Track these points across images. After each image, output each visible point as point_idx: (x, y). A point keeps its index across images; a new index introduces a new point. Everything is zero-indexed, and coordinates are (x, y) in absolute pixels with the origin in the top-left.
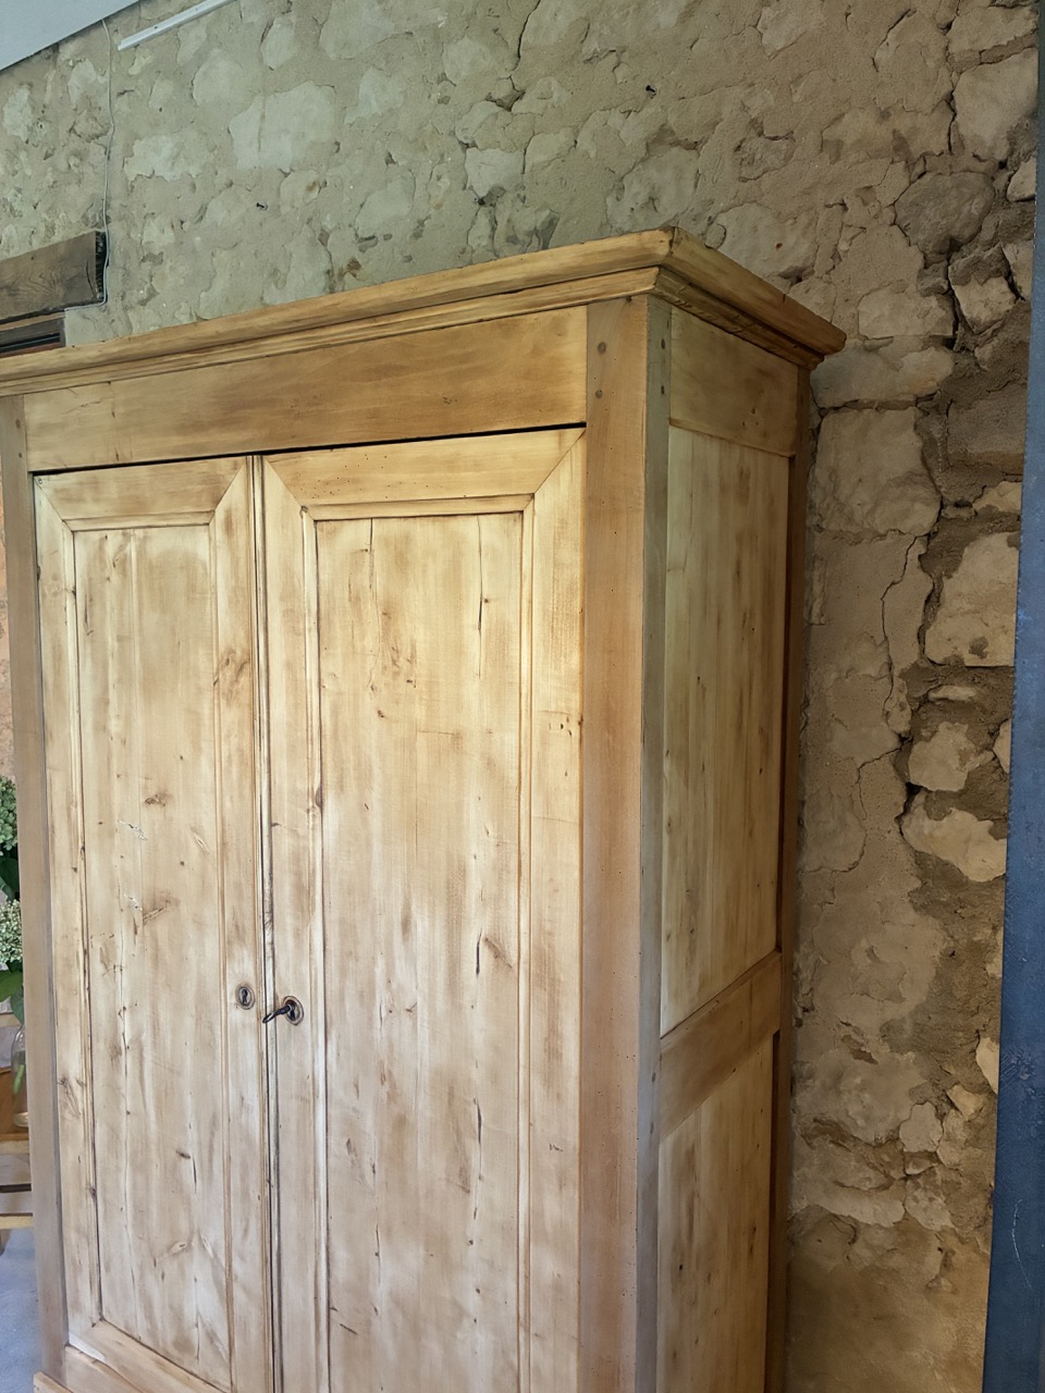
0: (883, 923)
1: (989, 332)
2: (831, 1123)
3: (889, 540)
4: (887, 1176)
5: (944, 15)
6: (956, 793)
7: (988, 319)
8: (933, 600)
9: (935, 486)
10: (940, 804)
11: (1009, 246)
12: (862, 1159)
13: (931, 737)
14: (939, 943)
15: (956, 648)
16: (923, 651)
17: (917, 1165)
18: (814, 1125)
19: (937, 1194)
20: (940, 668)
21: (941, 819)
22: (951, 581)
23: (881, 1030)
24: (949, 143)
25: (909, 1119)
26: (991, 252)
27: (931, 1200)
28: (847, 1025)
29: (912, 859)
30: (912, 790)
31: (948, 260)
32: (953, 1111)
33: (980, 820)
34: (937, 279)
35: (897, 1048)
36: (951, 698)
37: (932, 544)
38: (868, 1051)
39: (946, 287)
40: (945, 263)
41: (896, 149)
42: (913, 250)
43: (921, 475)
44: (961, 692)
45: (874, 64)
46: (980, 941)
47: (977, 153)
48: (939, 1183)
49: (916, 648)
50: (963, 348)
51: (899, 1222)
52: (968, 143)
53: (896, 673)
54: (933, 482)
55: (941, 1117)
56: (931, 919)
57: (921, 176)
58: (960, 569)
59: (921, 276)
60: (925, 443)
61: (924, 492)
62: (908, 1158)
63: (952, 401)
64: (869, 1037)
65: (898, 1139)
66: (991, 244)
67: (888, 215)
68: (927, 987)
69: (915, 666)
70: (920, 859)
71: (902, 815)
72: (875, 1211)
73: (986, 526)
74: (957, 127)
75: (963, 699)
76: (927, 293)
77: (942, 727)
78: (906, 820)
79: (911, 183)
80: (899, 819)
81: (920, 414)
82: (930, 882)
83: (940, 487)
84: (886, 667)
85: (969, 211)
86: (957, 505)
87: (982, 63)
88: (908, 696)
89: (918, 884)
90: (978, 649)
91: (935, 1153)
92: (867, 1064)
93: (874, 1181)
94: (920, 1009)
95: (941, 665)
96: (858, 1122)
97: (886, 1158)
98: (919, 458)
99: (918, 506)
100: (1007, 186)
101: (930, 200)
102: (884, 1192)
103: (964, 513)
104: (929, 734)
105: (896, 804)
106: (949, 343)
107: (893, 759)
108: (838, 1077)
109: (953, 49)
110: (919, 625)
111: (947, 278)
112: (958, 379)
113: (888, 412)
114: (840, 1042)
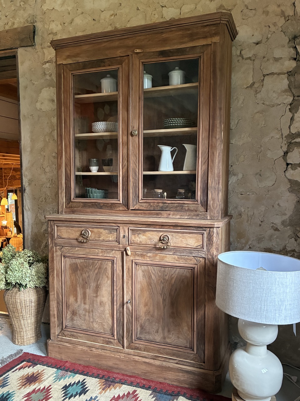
0: (281, 197)
2: (268, 248)
3: (281, 105)
6: (298, 164)
8: (292, 119)
9: (292, 92)
10: (295, 167)
13: (292, 151)
14: (295, 199)
15: (298, 129)
16: (290, 131)
18: (264, 250)
21: (295, 170)
22: (297, 114)
23: (281, 222)
24: (294, 13)
25: (288, 243)
28: (273, 223)
29: (288, 181)
30: (288, 164)
32: (299, 238)
34: (292, 44)
35: (285, 226)
36: (297, 141)
37: (292, 106)
38: (278, 229)
39: (295, 46)
40: (294, 40)
41: (282, 14)
42: (287, 37)
43: (288, 90)
44: (299, 139)
49: (288, 130)
50: (298, 60)
52: (298, 13)
53: (284, 137)
55: (296, 240)
56: (293, 194)
57: (287, 21)
58: (299, 111)
59: (288, 43)
60: (290, 82)
61: (289, 94)
62: (288, 253)
63: (296, 72)
64: (278, 225)
65: (286, 248)
67: (280, 29)
69: (288, 135)
70: (290, 180)
71: (286, 170)
74: (296, 9)
76: (289, 47)
77: (295, 148)
78: (286, 172)
80: (284, 172)
81: (288, 76)
82: (292, 185)
83: (294, 92)
84: (281, 135)
86: (298, 96)
88: (287, 142)
89: (290, 186)
91: (295, 249)
92: (278, 232)
94: (291, 216)
95: (294, 134)
98: (288, 86)
99: (289, 97)
101: (290, 26)
103: (299, 98)
105: (284, 168)
106: (295, 59)
107: (283, 157)
108: (271, 237)
110: (289, 125)
111: (295, 44)
112: (298, 67)
113: (281, 75)
114: (271, 228)
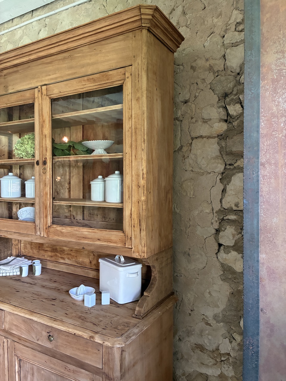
0: (213, 284)
1: (236, 118)
2: (200, 345)
3: (211, 174)
4: (216, 361)
5: (222, 33)
6: (231, 246)
7: (236, 115)
8: (224, 191)
9: (224, 159)
10: (228, 249)
11: (241, 95)
12: (209, 355)
13: (225, 230)
14: (229, 290)
15: (231, 205)
16: (222, 205)
17: (224, 357)
18: (195, 346)
19: (230, 366)
20: (227, 210)
21: (228, 254)
22: (229, 186)
23: (213, 316)
24: (224, 68)
25: (222, 343)
26: (236, 97)
27: (229, 367)
28: (204, 315)
29: (221, 265)
30: (220, 245)
31: (225, 98)
32: (234, 340)
33: (239, 254)
34: (222, 104)
35: (218, 322)
36: (230, 219)
37: (223, 175)
38: (210, 323)
39: (224, 106)
41: (210, 69)
42: (216, 95)
43: (220, 157)
44: (232, 217)
45: (204, 46)
46: (240, 289)
47: (232, 71)
48: (231, 362)
49: (220, 205)
50: (230, 122)
51: (220, 375)
52: (229, 68)
53: (214, 212)
54: (223, 158)
55: (231, 342)
56: (226, 283)
57: (217, 76)
58: (231, 182)
59: (218, 103)
60: (220, 148)
61: (220, 161)
62: (222, 355)
63: (227, 136)
64: (210, 318)
65: (219, 349)
66: (236, 95)
67: (209, 86)
68: (226, 303)
69: (220, 210)
70: (223, 265)
71: (217, 252)
72: (213, 371)
73: (237, 171)
74: (226, 64)
75: (233, 219)
76: (219, 107)
77: (228, 227)
78: (218, 254)
79: (214, 78)
80: (216, 254)
81: (219, 140)
82: (226, 272)
83: (225, 160)
84: (212, 210)
85: (230, 86)
86: (230, 165)
87: (233, 47)
88: (218, 218)
89: (222, 273)
90: (237, 205)
91: (229, 353)
92: (210, 327)
93: (212, 363)
94: (224, 310)
95: (227, 209)
96: (207, 344)
97: (216, 355)
98: (219, 152)
99: (219, 165)
100: (240, 79)
101: (219, 83)
102: (215, 366)
103: (232, 167)
104: (224, 229)
105: (215, 249)
106: (226, 121)
107: (214, 236)
108: (202, 331)
109: (225, 43)
110: (220, 198)
111: (225, 103)
112: (228, 130)
113: (210, 139)
114: (202, 320)
